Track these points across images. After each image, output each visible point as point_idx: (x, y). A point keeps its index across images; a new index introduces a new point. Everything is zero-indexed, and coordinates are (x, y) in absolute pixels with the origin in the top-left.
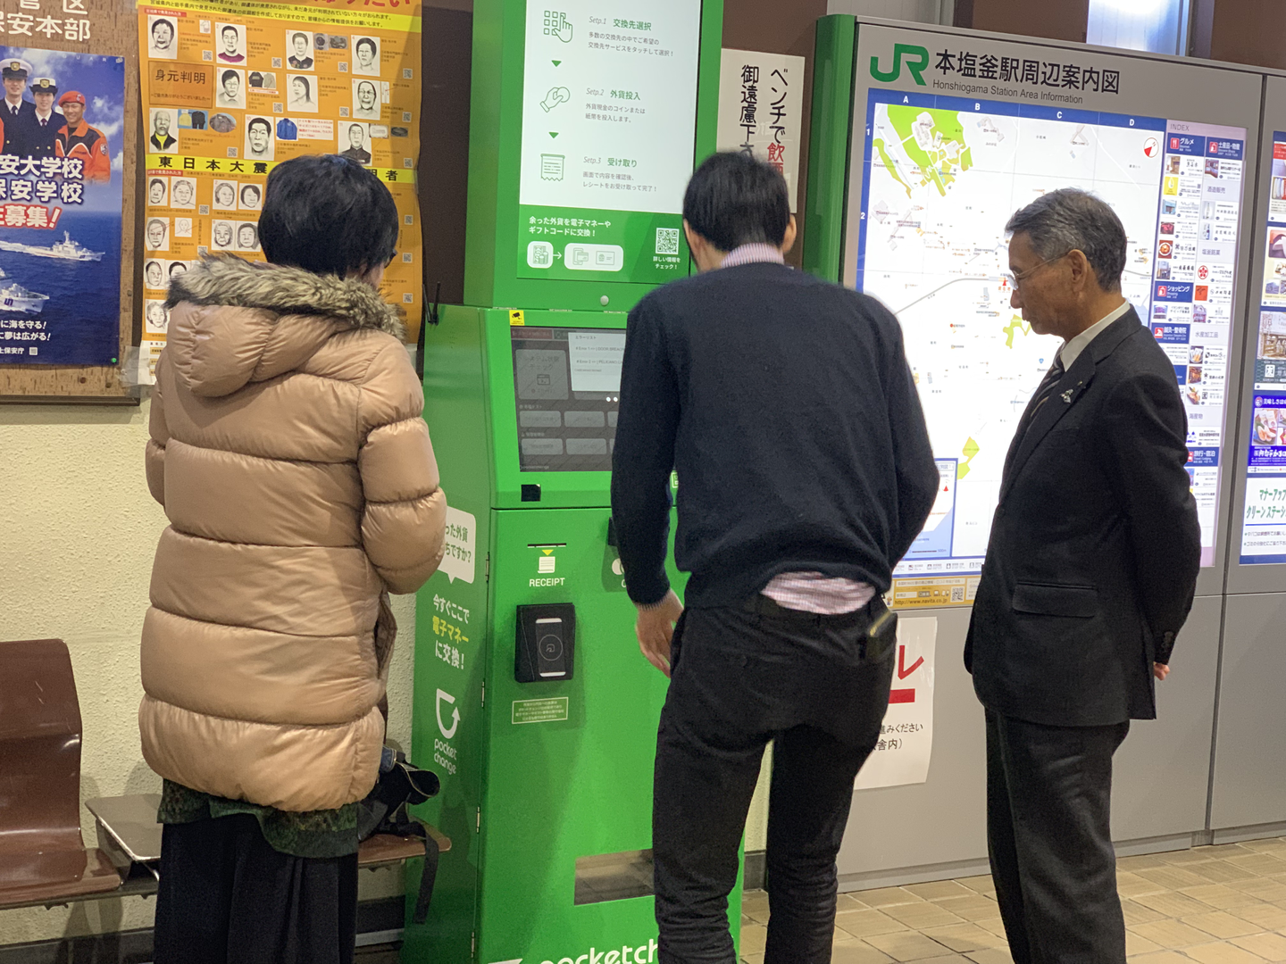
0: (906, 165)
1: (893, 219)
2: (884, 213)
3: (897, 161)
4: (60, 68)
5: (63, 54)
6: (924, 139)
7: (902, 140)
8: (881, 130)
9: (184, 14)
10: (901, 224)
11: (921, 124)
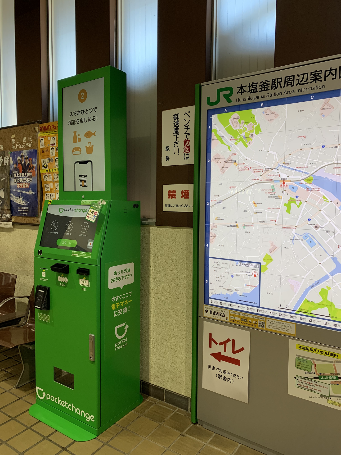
0: (227, 138)
1: (222, 160)
2: (218, 158)
3: (223, 136)
4: (28, 153)
5: (28, 150)
6: (235, 125)
7: (225, 128)
8: (215, 125)
9: (45, 137)
10: (226, 162)
11: (233, 119)
